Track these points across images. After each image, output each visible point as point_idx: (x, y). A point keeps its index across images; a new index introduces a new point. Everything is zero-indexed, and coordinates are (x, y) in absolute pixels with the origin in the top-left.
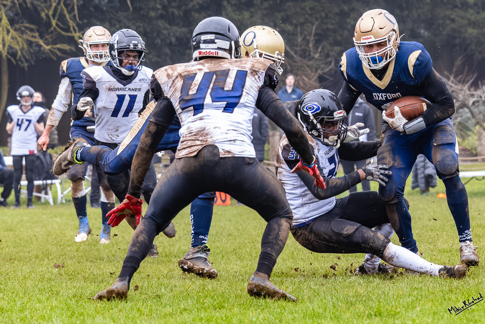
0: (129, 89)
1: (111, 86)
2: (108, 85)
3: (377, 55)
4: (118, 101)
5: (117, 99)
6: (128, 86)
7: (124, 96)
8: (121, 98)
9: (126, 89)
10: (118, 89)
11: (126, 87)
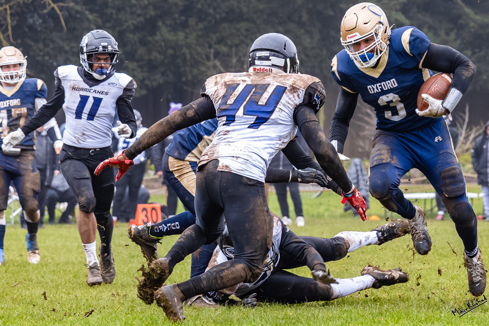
0: (95, 91)
1: (75, 85)
2: (72, 83)
3: (365, 52)
4: (80, 102)
5: (79, 99)
6: (94, 88)
7: (88, 97)
8: (84, 99)
9: (91, 91)
10: (82, 89)
11: (92, 88)
